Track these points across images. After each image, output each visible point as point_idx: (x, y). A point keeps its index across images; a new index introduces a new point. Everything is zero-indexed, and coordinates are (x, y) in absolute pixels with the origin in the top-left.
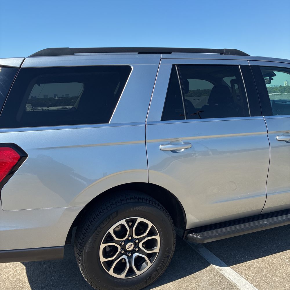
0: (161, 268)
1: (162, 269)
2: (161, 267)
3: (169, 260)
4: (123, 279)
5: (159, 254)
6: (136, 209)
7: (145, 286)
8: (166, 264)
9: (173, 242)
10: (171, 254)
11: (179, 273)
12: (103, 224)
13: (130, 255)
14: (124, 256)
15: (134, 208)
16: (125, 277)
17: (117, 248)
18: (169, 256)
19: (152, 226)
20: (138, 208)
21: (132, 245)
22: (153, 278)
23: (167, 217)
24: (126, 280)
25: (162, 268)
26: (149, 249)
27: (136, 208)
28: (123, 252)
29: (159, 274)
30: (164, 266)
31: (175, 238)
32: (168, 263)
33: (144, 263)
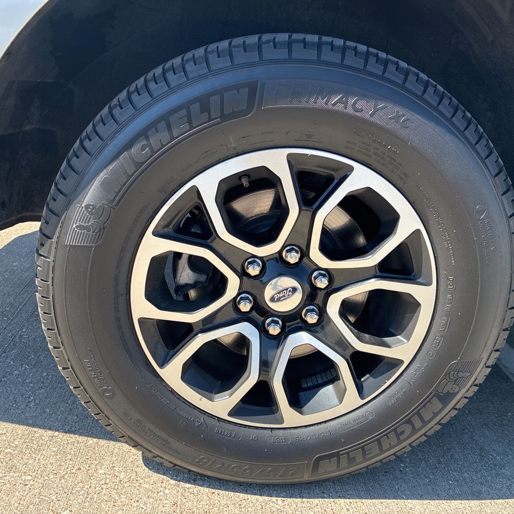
0: (398, 435)
1: (402, 438)
2: (399, 430)
3: (447, 413)
4: (219, 419)
5: (410, 371)
6: (358, 106)
7: (307, 477)
8: (425, 423)
9: (491, 343)
10: (465, 391)
11: (466, 475)
12: (169, 128)
13: (274, 330)
14: (247, 329)
15: (351, 101)
16: (231, 414)
17: (223, 280)
18: (454, 395)
19: (417, 232)
20: (372, 103)
21: (294, 290)
22: (351, 460)
23: (504, 209)
24: (231, 427)
25: (403, 432)
26: (367, 336)
27: (361, 104)
28: (245, 307)
29: (382, 451)
30: (415, 431)
31: (504, 327)
32: (438, 423)
33: (330, 388)
